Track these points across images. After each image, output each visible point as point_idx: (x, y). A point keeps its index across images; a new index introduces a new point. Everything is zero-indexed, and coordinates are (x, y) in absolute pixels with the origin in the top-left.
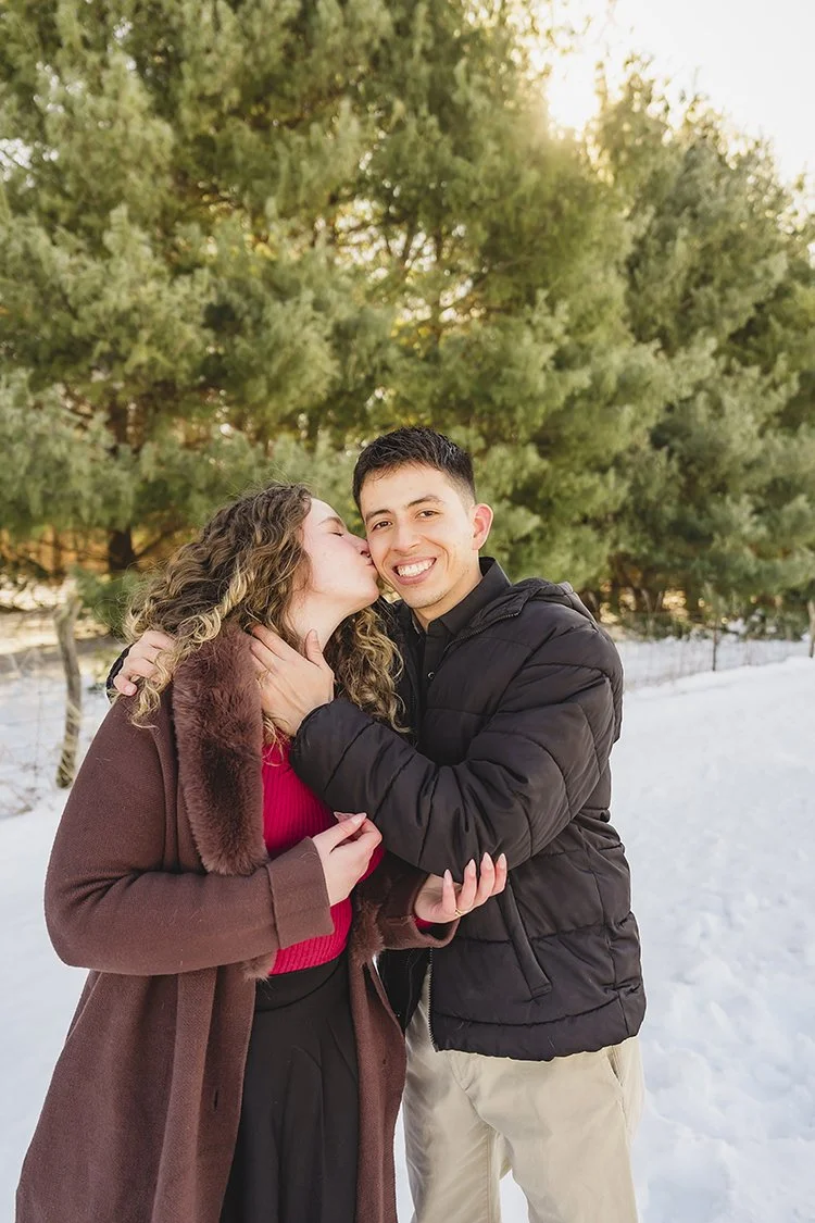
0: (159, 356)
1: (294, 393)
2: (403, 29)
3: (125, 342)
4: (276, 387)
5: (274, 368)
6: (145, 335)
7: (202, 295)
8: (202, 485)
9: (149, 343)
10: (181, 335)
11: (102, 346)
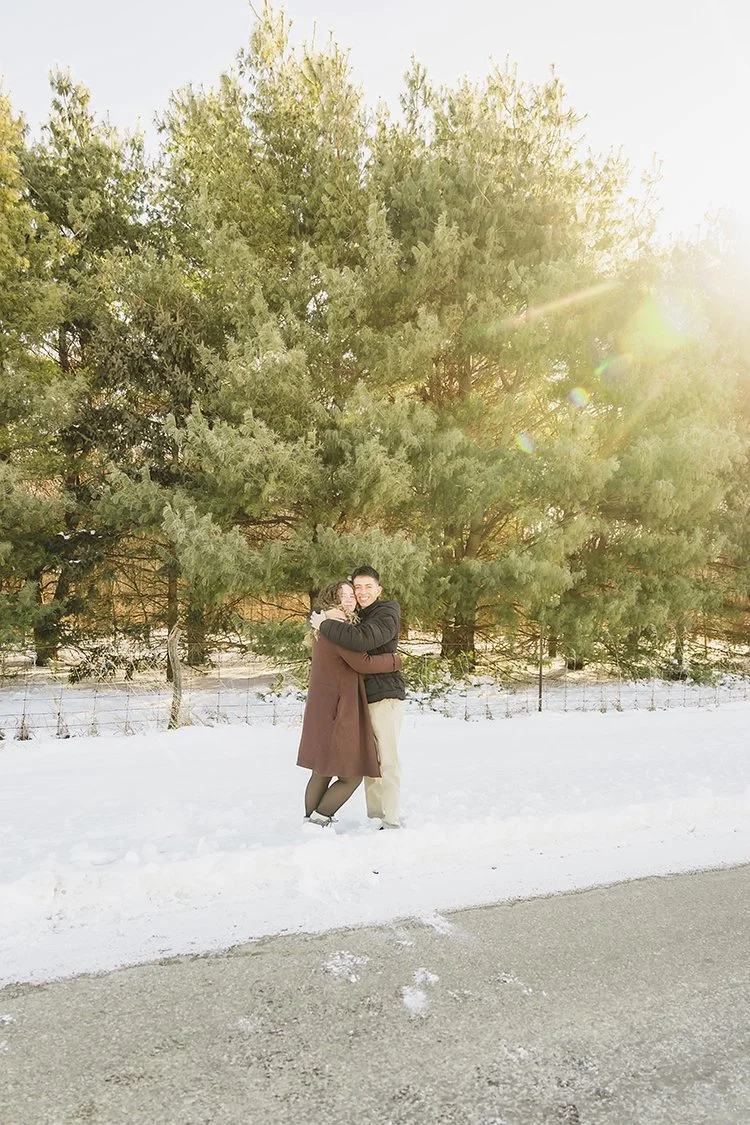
0: (286, 487)
1: (377, 498)
2: (480, 244)
3: (262, 481)
4: (367, 495)
5: (363, 484)
6: (272, 476)
7: (312, 447)
8: (315, 562)
9: (278, 479)
10: (297, 472)
11: (247, 486)
